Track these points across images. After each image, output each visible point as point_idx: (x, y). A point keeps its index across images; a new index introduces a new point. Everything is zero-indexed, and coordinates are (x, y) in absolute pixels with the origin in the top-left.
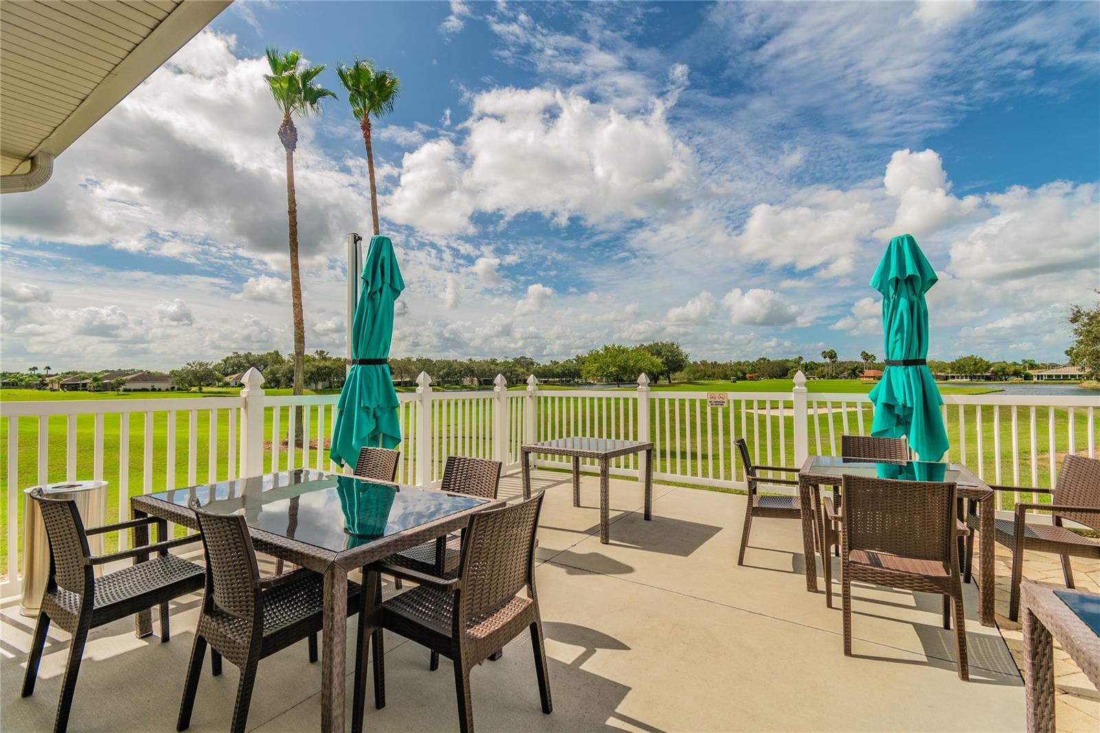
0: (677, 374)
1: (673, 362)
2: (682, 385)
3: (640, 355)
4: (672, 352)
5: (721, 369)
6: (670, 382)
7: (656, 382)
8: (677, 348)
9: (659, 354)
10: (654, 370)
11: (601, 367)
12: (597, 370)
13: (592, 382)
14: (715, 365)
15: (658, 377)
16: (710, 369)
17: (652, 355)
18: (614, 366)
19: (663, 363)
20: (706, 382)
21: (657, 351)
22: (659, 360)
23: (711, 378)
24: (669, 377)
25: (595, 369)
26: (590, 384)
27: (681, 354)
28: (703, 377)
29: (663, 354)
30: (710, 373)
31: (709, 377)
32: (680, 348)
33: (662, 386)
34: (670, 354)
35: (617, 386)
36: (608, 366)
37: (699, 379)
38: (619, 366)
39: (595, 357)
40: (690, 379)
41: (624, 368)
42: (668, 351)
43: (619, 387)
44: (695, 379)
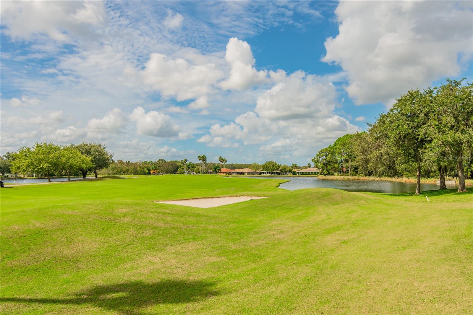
0: (104, 170)
1: (100, 160)
2: (109, 179)
3: (71, 153)
4: (99, 152)
5: (133, 166)
6: (96, 177)
7: (84, 177)
8: (104, 148)
9: (88, 153)
10: (84, 166)
11: (32, 164)
12: (28, 166)
13: (22, 176)
14: (128, 163)
15: (87, 172)
16: (125, 167)
17: (82, 153)
18: (46, 162)
19: (92, 161)
20: (125, 176)
21: (87, 150)
22: (88, 159)
23: (126, 173)
24: (95, 173)
25: (25, 165)
26: (20, 178)
27: (107, 154)
28: (119, 173)
29: (92, 153)
31: (124, 172)
32: (106, 149)
33: (89, 180)
34: (97, 154)
35: (48, 180)
36: (40, 162)
37: (116, 174)
38: (51, 163)
39: (26, 154)
40: (109, 174)
41: (55, 164)
42: (97, 151)
43: (50, 181)
44: (114, 174)
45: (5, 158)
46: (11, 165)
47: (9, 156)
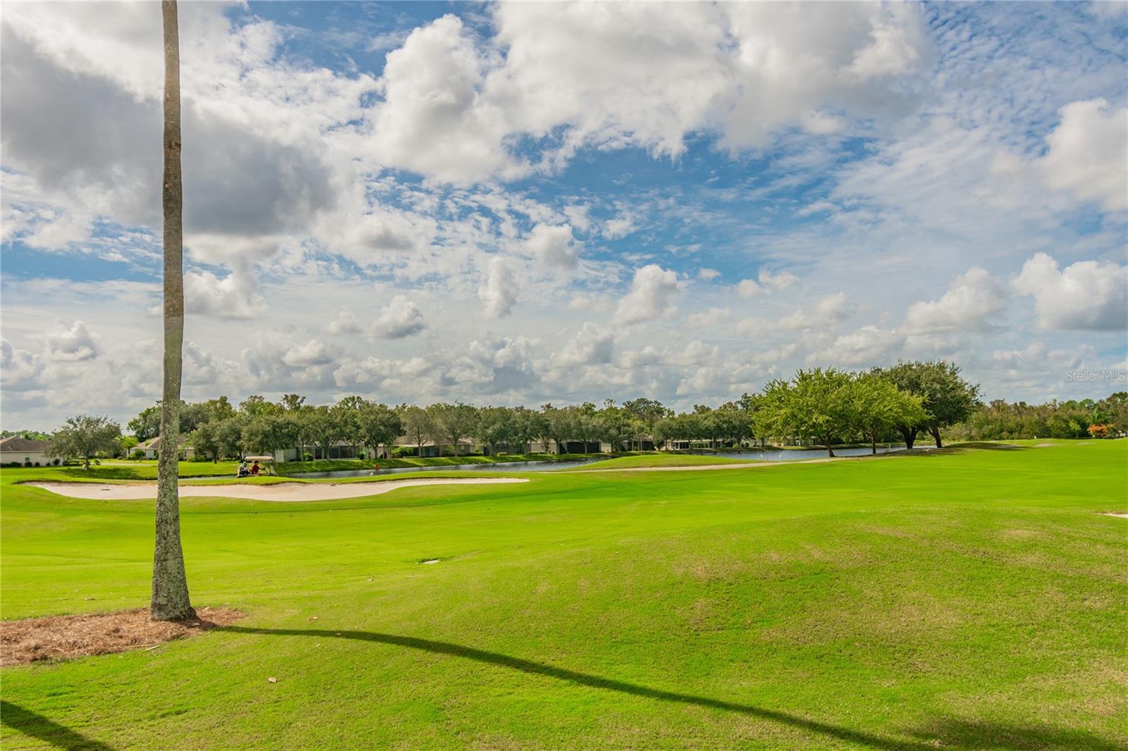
0: (957, 428)
1: (944, 402)
2: (971, 450)
3: (875, 389)
4: (942, 382)
5: (1036, 417)
6: (939, 445)
7: (910, 445)
8: (953, 373)
9: (914, 386)
10: (909, 419)
11: (794, 416)
12: (786, 423)
13: (775, 445)
14: (1021, 408)
15: (914, 433)
16: (1012, 417)
17: (901, 388)
18: (822, 413)
19: (924, 405)
20: (1016, 443)
21: (911, 381)
22: (917, 400)
23: (1016, 435)
24: (936, 435)
25: (780, 421)
26: (771, 448)
27: (961, 387)
28: (998, 434)
29: (923, 386)
30: (1012, 424)
31: (1011, 432)
32: (959, 375)
33: (921, 453)
34: (938, 387)
35: (827, 452)
36: (809, 413)
37: (990, 436)
38: (833, 413)
39: (779, 395)
40: (971, 438)
41: (841, 417)
42: (934, 380)
43: (832, 455)
44: (983, 438)
45: (739, 406)
46: (752, 422)
47: (747, 401)
